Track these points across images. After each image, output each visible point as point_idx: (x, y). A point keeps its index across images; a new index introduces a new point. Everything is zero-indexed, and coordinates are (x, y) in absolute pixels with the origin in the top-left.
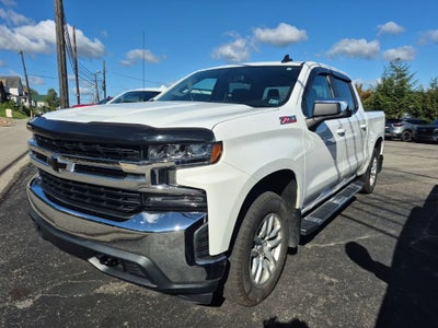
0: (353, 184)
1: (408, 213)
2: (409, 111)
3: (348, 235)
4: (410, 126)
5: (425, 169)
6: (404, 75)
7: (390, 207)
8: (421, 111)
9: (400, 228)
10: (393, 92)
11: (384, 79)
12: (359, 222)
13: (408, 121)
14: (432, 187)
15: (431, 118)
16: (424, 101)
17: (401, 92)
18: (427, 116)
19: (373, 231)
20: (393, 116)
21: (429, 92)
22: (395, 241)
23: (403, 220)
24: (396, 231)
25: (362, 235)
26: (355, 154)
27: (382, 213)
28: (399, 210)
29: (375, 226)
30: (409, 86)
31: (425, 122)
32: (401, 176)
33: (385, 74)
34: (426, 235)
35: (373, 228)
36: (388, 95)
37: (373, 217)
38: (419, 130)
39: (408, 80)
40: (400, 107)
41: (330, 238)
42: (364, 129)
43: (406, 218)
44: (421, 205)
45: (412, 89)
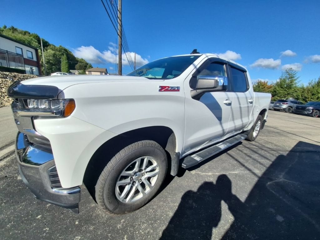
0: (239, 136)
1: (273, 158)
2: (293, 97)
3: (224, 169)
4: (292, 105)
5: (295, 130)
6: (294, 77)
7: (262, 152)
8: (300, 97)
9: (264, 170)
10: (285, 86)
11: (281, 79)
12: (236, 160)
13: (292, 102)
14: (297, 142)
15: (306, 101)
16: (303, 92)
17: (289, 87)
18: (304, 100)
19: (243, 168)
20: (283, 99)
21: (307, 87)
22: (256, 179)
23: (268, 163)
24: (260, 172)
25: (234, 170)
26: (241, 118)
27: (255, 156)
28: (268, 155)
29: (246, 165)
30: (295, 84)
31: (302, 103)
32: (278, 132)
33: (282, 76)
34: (281, 178)
35: (244, 166)
36: (282, 88)
37: (248, 158)
38: (297, 108)
39: (295, 80)
40: (288, 94)
41: (210, 169)
42: (251, 103)
43: (271, 163)
44: (285, 154)
45: (297, 85)
